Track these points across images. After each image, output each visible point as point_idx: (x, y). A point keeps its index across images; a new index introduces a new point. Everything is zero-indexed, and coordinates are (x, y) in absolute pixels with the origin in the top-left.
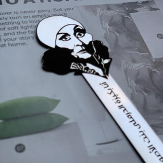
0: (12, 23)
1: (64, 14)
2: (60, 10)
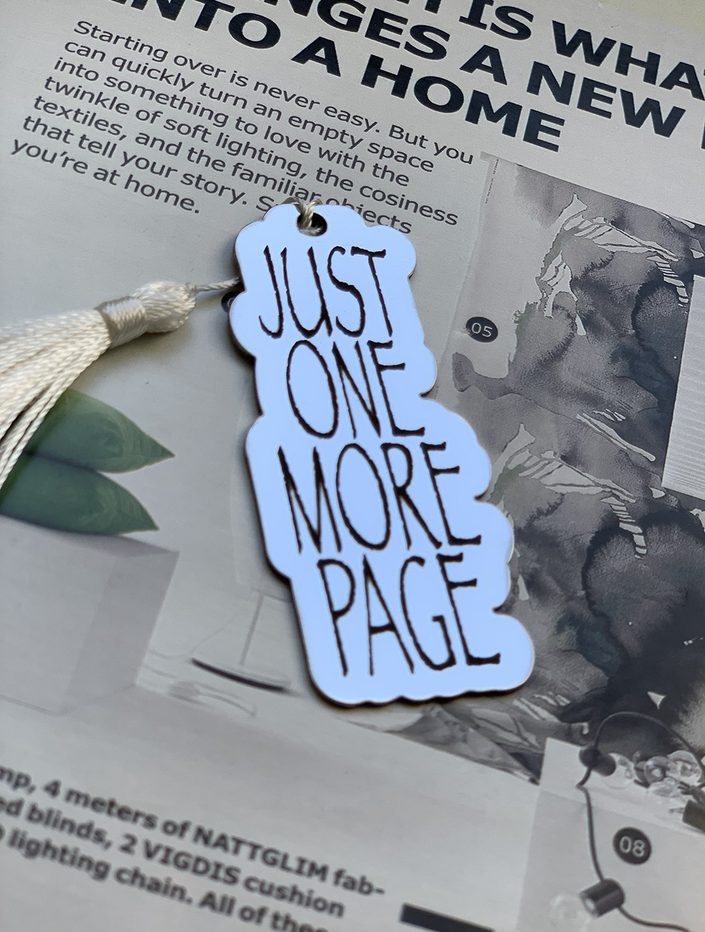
0: (196, 110)
1: (421, 162)
2: (419, 140)
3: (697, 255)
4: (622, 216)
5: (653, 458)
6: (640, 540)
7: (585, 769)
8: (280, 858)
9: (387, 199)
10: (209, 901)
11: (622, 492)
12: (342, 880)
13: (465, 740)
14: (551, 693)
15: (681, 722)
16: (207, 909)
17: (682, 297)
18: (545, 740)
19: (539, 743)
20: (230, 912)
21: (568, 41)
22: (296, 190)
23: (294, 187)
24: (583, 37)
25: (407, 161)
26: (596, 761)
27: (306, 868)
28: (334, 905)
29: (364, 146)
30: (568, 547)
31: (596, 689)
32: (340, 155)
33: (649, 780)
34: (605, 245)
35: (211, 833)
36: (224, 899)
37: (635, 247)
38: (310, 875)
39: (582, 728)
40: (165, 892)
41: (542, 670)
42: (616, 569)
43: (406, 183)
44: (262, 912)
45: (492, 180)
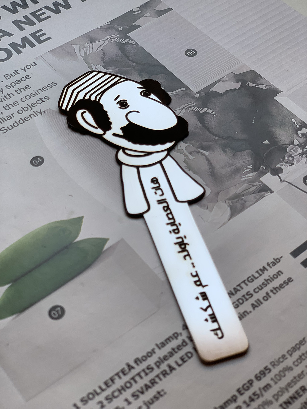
1: (25, 77)
2: (15, 73)
3: (121, 29)
4: (90, 38)
5: (184, 89)
6: (209, 111)
7: (277, 176)
8: (252, 277)
9: (31, 96)
10: (254, 306)
11: (190, 105)
12: (271, 265)
13: (246, 202)
14: (245, 168)
15: (278, 141)
16: (256, 308)
17: (133, 43)
18: (260, 180)
19: (260, 183)
20: (262, 303)
21: (12, 8)
22: (6, 119)
23: (4, 118)
24: (14, 4)
25: (21, 81)
26: (277, 172)
27: (261, 273)
28: (278, 273)
29: (5, 89)
30: (198, 131)
31: (252, 156)
32: (3, 98)
33: (292, 162)
34: (97, 50)
35: (230, 291)
36: (256, 301)
37: (104, 42)
38: (263, 273)
39: (262, 167)
40: (243, 317)
41: (236, 165)
42: (215, 123)
43: (29, 87)
44: (267, 294)
45: (48, 63)
